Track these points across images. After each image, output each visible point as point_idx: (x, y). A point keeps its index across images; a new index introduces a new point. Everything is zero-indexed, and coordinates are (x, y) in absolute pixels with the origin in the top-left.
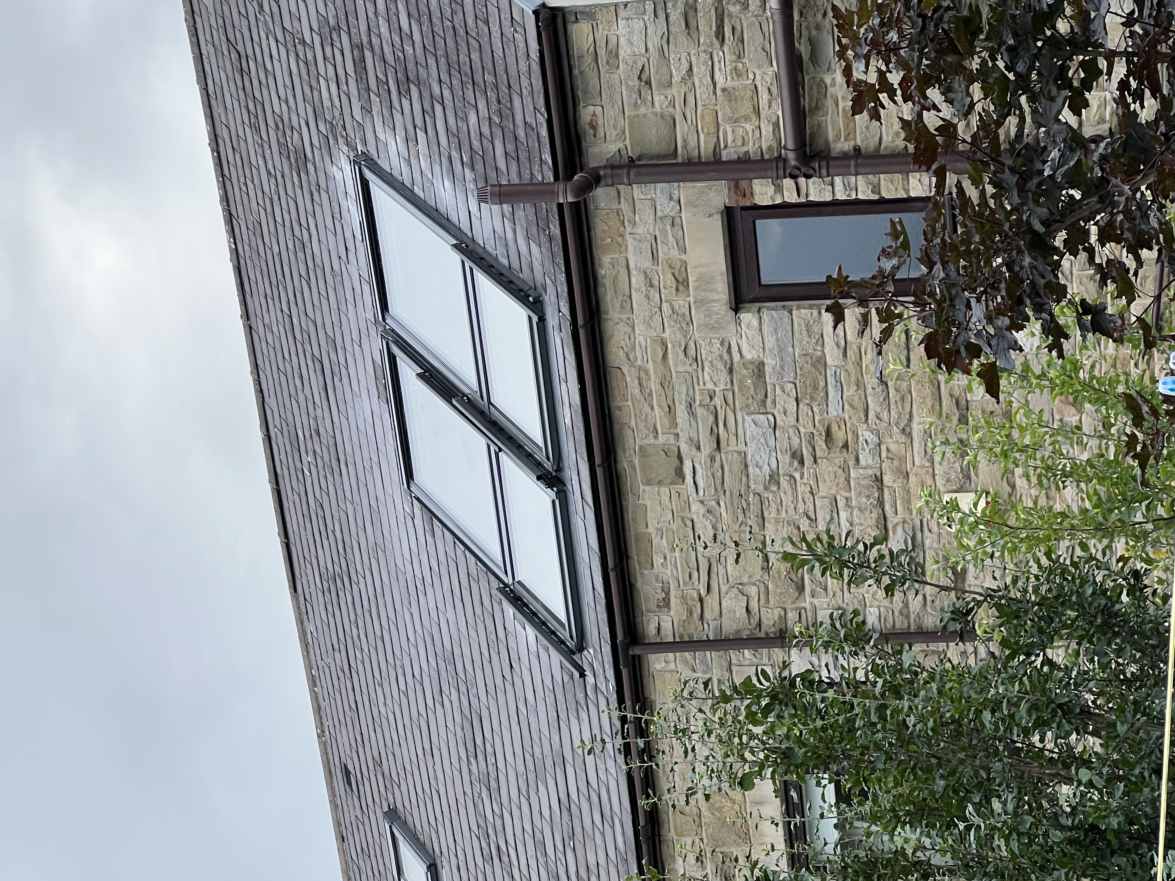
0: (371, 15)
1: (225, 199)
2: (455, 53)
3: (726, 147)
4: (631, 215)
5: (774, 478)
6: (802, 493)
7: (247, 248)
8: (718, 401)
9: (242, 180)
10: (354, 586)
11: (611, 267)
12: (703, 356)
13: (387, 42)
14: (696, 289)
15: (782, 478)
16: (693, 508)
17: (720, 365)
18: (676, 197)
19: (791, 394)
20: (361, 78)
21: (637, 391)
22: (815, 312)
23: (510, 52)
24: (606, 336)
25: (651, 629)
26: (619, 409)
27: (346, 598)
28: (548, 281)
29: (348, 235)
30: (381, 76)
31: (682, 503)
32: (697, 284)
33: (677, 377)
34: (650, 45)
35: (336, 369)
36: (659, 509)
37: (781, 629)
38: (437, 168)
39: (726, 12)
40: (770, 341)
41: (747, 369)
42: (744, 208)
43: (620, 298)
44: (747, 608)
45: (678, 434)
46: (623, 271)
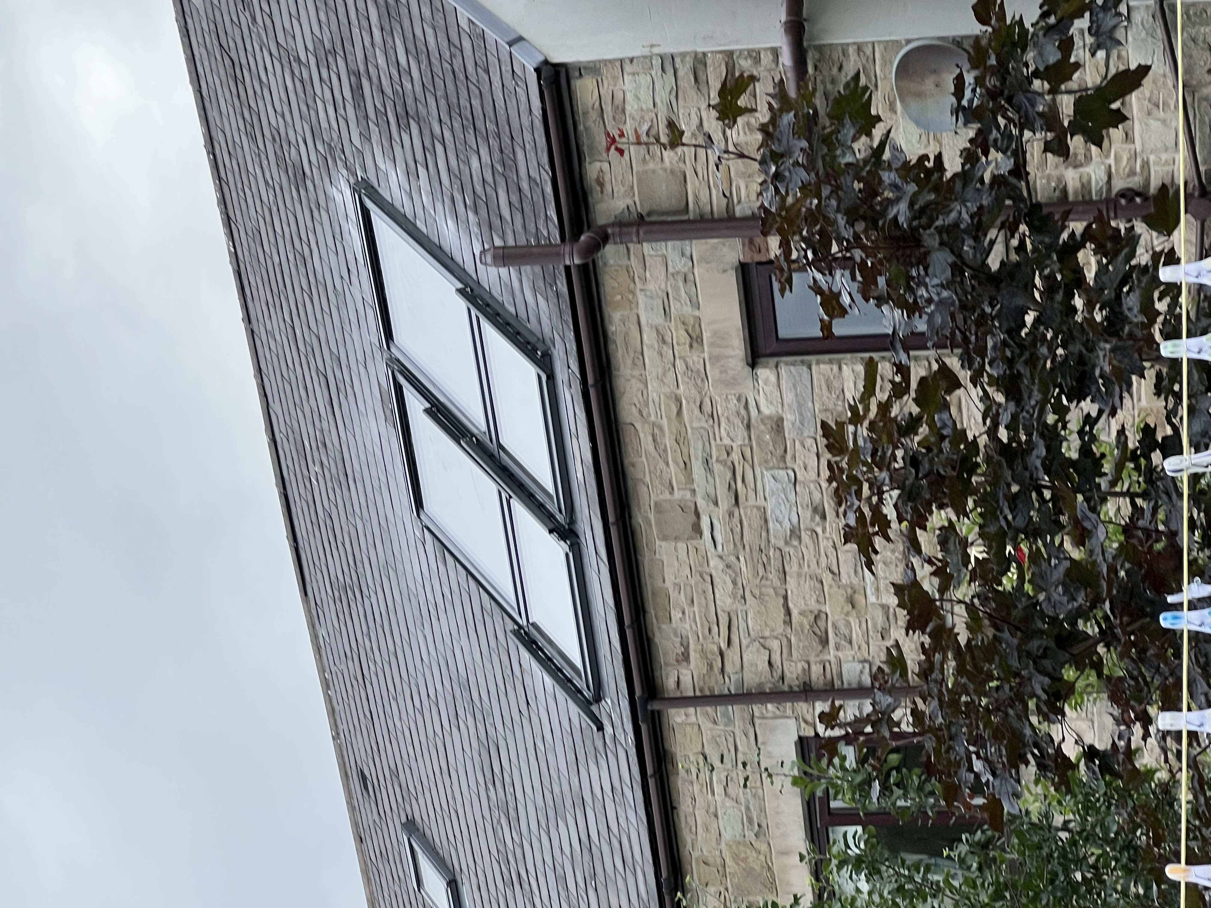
0: (367, 44)
1: (223, 202)
2: (455, 96)
3: (739, 202)
4: (642, 271)
5: (795, 533)
6: (825, 548)
7: (246, 253)
8: (736, 456)
9: (239, 186)
10: (365, 599)
11: (622, 324)
12: (719, 413)
13: (385, 74)
14: (711, 345)
15: (803, 533)
16: (712, 563)
17: (737, 421)
18: (688, 254)
19: (811, 449)
20: (359, 105)
21: (651, 448)
22: (835, 368)
23: (512, 104)
24: (617, 395)
25: (670, 683)
26: (633, 465)
27: (357, 610)
28: (556, 336)
29: (351, 258)
30: (379, 106)
31: (700, 557)
32: (712, 340)
33: (692, 433)
34: (657, 100)
35: (341, 386)
36: (676, 564)
37: (805, 683)
38: (439, 206)
39: (737, 66)
40: (789, 397)
41: (765, 425)
42: (759, 263)
43: (632, 355)
44: (770, 663)
45: (694, 490)
46: (635, 328)
